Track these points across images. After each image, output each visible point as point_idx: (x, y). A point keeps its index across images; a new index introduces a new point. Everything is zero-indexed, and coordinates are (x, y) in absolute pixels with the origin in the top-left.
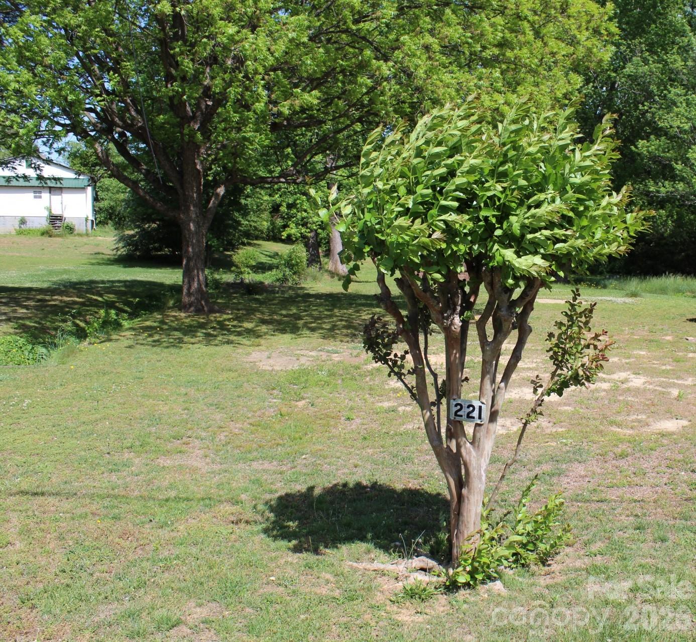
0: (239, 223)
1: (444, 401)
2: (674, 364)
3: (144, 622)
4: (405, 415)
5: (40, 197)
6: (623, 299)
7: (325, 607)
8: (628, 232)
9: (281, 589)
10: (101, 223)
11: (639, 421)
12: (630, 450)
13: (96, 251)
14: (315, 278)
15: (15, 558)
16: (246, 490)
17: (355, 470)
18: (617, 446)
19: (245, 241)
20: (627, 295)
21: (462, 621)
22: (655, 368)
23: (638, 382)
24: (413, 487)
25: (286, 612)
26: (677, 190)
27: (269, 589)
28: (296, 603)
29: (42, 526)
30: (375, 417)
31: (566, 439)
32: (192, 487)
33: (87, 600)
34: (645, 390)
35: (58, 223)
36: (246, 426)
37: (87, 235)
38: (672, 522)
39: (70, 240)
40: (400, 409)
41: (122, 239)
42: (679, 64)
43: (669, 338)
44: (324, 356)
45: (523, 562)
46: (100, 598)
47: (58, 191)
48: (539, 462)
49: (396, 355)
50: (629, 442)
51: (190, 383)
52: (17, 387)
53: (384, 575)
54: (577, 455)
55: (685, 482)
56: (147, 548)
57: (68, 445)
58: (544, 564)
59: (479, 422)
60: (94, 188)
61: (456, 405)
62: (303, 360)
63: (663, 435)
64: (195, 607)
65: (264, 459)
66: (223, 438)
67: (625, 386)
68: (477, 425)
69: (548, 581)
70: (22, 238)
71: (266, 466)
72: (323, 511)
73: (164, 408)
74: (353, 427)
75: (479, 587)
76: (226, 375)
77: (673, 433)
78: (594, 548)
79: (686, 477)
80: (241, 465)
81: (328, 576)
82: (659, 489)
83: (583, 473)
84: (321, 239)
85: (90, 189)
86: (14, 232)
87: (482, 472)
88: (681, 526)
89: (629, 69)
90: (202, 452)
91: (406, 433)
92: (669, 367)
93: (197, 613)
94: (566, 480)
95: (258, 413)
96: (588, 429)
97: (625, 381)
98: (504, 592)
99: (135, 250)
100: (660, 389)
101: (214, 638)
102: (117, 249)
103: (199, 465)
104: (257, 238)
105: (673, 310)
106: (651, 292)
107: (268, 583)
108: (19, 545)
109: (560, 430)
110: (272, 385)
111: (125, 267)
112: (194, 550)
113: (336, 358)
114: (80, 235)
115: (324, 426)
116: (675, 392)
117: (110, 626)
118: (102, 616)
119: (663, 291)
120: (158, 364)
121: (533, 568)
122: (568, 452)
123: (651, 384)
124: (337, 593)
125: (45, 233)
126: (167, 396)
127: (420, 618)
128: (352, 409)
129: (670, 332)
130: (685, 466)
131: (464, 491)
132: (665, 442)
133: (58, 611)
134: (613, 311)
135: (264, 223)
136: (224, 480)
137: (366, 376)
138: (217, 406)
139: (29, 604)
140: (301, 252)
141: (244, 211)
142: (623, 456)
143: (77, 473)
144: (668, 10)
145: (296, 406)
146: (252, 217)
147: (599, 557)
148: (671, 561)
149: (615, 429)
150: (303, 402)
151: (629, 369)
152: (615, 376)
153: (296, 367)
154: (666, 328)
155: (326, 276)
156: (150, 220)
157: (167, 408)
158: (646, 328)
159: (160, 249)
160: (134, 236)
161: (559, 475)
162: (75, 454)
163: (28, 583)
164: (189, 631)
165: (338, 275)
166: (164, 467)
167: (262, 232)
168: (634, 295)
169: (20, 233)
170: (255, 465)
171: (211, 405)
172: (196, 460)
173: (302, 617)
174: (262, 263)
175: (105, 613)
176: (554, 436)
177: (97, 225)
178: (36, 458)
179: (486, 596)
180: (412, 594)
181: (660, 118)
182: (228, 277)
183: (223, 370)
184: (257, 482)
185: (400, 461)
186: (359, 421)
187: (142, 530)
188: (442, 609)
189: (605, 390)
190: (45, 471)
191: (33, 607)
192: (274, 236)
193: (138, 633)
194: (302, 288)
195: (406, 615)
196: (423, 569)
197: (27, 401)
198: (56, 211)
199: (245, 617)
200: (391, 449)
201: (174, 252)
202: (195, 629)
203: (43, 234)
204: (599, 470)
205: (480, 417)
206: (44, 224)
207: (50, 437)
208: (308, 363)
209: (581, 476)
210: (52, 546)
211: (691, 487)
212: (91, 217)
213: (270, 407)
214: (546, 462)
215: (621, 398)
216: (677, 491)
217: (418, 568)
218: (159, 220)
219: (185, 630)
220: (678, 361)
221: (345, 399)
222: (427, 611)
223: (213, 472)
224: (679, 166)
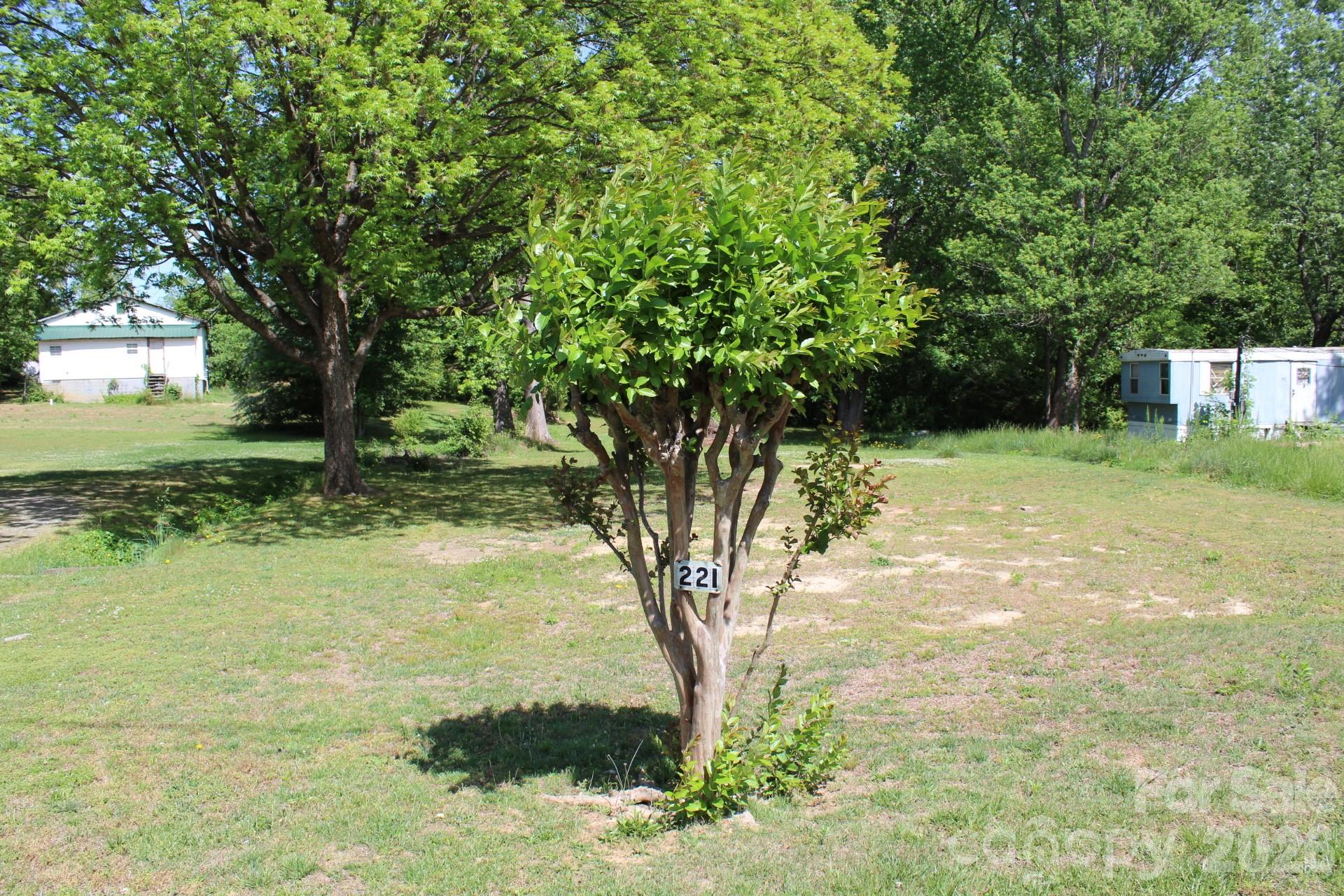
0: (401, 377)
1: (667, 570)
2: (1005, 541)
3: (268, 868)
4: (628, 616)
5: (135, 352)
6: (934, 461)
7: (511, 848)
8: (906, 324)
9: (452, 828)
10: (216, 384)
11: (953, 615)
12: (937, 650)
13: (210, 421)
14: (506, 448)
15: (102, 796)
16: (408, 711)
17: (557, 684)
18: (919, 645)
19: (410, 401)
20: (939, 456)
21: (696, 862)
22: (976, 547)
23: (952, 565)
24: (636, 705)
25: (457, 854)
26: (1005, 307)
27: (436, 828)
28: (470, 844)
29: (137, 758)
30: (586, 619)
31: (850, 638)
32: (335, 710)
33: (195, 844)
34: (961, 575)
35: (159, 386)
36: (410, 633)
37: (198, 400)
38: (993, 736)
39: (175, 408)
40: (621, 608)
41: (243, 403)
42: (1000, 133)
43: (996, 508)
44: (518, 545)
45: (781, 788)
46: (211, 841)
47: (159, 343)
48: (811, 669)
49: (601, 511)
50: (938, 640)
51: (336, 582)
52: (106, 593)
53: (592, 810)
54: (863, 658)
55: (1014, 687)
56: (274, 783)
57: (171, 660)
58: (811, 791)
59: (713, 591)
60: (206, 337)
61: (682, 569)
62: (488, 551)
63: (985, 631)
64: (336, 851)
65: (433, 673)
66: (378, 648)
67: (933, 570)
68: (713, 596)
69: (817, 811)
70: (112, 408)
71: (436, 681)
72: (511, 734)
73: (298, 613)
74: (556, 632)
75: (719, 821)
76: (383, 571)
77: (999, 629)
78: (882, 772)
79: (1015, 682)
80: (402, 682)
81: (516, 812)
82: (977, 698)
83: (871, 681)
84: (514, 396)
85: (200, 339)
86: (102, 400)
87: (722, 662)
88: (1006, 742)
89: (930, 143)
90: (350, 666)
91: (629, 637)
92: (996, 546)
93: (336, 858)
94: (847, 690)
95: (426, 618)
96: (880, 626)
97: (935, 564)
98: (756, 826)
99: (261, 418)
100: (983, 573)
101: (361, 887)
102: (238, 417)
103: (346, 683)
104: (426, 397)
105: (1005, 472)
106: (973, 450)
107: (434, 822)
108: (107, 781)
109: (841, 628)
110: (445, 582)
111: (248, 441)
112: (336, 784)
113: (534, 547)
114: (188, 401)
115: (516, 631)
116: (1005, 577)
117: (224, 874)
118: (214, 863)
119: (990, 448)
120: (292, 560)
121: (797, 796)
122: (851, 654)
123: (970, 566)
124: (527, 831)
125: (143, 400)
126: (304, 599)
127: (638, 860)
128: (554, 609)
129: (999, 501)
130: (1014, 668)
131: (697, 689)
132: (987, 638)
133: (157, 858)
134: (919, 476)
135: (435, 376)
136: (380, 700)
137: (575, 568)
138: (371, 609)
139: (120, 849)
140: (485, 415)
141: (407, 360)
142: (928, 657)
143: (182, 694)
144: (979, 61)
145: (478, 609)
146: (419, 367)
147: (889, 783)
148: (990, 784)
149: (919, 625)
150: (488, 603)
151: (939, 550)
152: (921, 559)
153: (478, 560)
154: (993, 495)
155: (521, 446)
156: (280, 376)
157: (303, 613)
158: (966, 497)
159: (295, 416)
160: (259, 398)
161: (838, 684)
162: (180, 671)
163: (119, 825)
164: (327, 879)
165: (537, 443)
166: (298, 686)
167: (433, 389)
168: (949, 454)
169: (110, 401)
170: (421, 681)
171: (364, 608)
172: (341, 674)
173: (479, 860)
174: (432, 432)
175: (218, 858)
176: (832, 636)
177: (210, 386)
178: (130, 678)
179: (730, 831)
180: (629, 830)
181: (977, 208)
182: (386, 451)
183: (379, 566)
184: (425, 701)
185: (618, 672)
186: (563, 625)
187: (268, 761)
188: (668, 848)
189: (905, 577)
190: (142, 693)
191: (125, 852)
192: (449, 394)
193: (260, 882)
194: (486, 462)
195: (621, 857)
196: (645, 802)
197: (119, 608)
198: (156, 371)
199: (402, 862)
200: (607, 657)
201: (313, 419)
202: (336, 877)
203: (139, 401)
204: (894, 677)
205: (715, 585)
206: (140, 387)
207: (149, 652)
208: (495, 555)
209: (868, 685)
210: (149, 780)
211: (1022, 694)
212: (203, 377)
213: (443, 610)
214: (820, 668)
215: (928, 586)
216: (1002, 699)
217: (639, 800)
218: (293, 376)
219: (322, 878)
220: (1009, 537)
221: (545, 598)
222: (649, 850)
223: (363, 691)
224: (1006, 274)
